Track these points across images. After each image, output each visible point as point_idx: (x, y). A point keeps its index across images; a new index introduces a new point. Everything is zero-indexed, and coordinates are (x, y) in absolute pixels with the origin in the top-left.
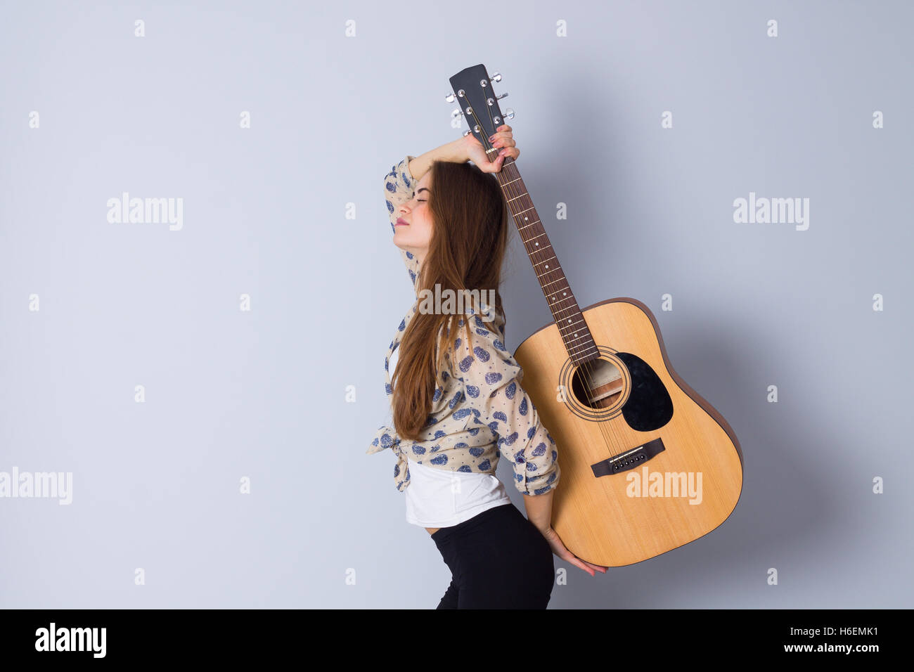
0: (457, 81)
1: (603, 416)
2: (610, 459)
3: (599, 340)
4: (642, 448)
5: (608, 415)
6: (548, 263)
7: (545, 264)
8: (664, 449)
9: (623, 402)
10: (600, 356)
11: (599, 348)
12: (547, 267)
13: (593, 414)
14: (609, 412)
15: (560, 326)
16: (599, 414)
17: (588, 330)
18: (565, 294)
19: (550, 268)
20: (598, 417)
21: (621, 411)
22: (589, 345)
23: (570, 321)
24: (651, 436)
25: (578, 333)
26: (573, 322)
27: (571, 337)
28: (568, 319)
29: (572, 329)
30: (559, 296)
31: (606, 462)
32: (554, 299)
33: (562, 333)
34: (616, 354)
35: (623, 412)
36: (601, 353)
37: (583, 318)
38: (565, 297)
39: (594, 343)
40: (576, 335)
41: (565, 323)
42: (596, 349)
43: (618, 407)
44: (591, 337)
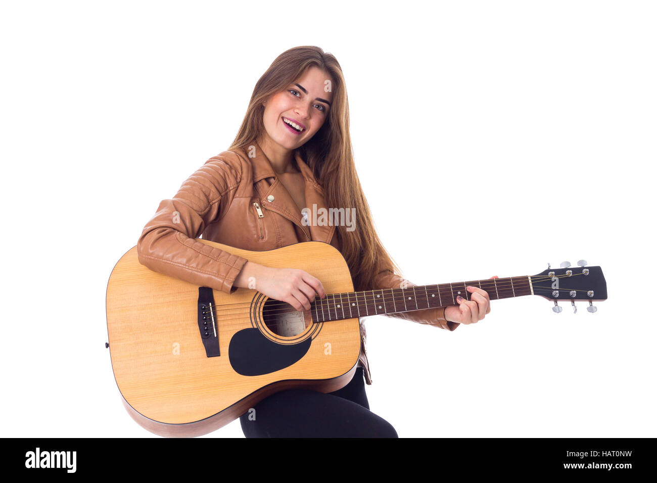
0: (596, 272)
1: (255, 308)
2: (213, 304)
3: (328, 327)
4: (215, 336)
5: (255, 313)
6: (413, 301)
7: (413, 298)
8: (208, 357)
9: (264, 331)
10: (314, 323)
11: (321, 324)
12: (410, 298)
13: (260, 300)
14: (257, 315)
15: (351, 295)
16: (259, 305)
17: (340, 318)
18: (380, 307)
19: (408, 301)
20: (256, 303)
21: (255, 327)
22: (327, 315)
23: (354, 305)
24: (224, 348)
25: (341, 308)
26: (352, 307)
27: (338, 302)
28: (356, 303)
29: (346, 305)
30: (379, 301)
31: (211, 300)
32: (378, 296)
33: (344, 295)
34: (311, 337)
35: (254, 329)
36: (315, 325)
37: (353, 318)
38: (377, 306)
39: (327, 320)
40: (339, 306)
41: (353, 300)
42: (321, 321)
43: (260, 325)
44: (334, 319)
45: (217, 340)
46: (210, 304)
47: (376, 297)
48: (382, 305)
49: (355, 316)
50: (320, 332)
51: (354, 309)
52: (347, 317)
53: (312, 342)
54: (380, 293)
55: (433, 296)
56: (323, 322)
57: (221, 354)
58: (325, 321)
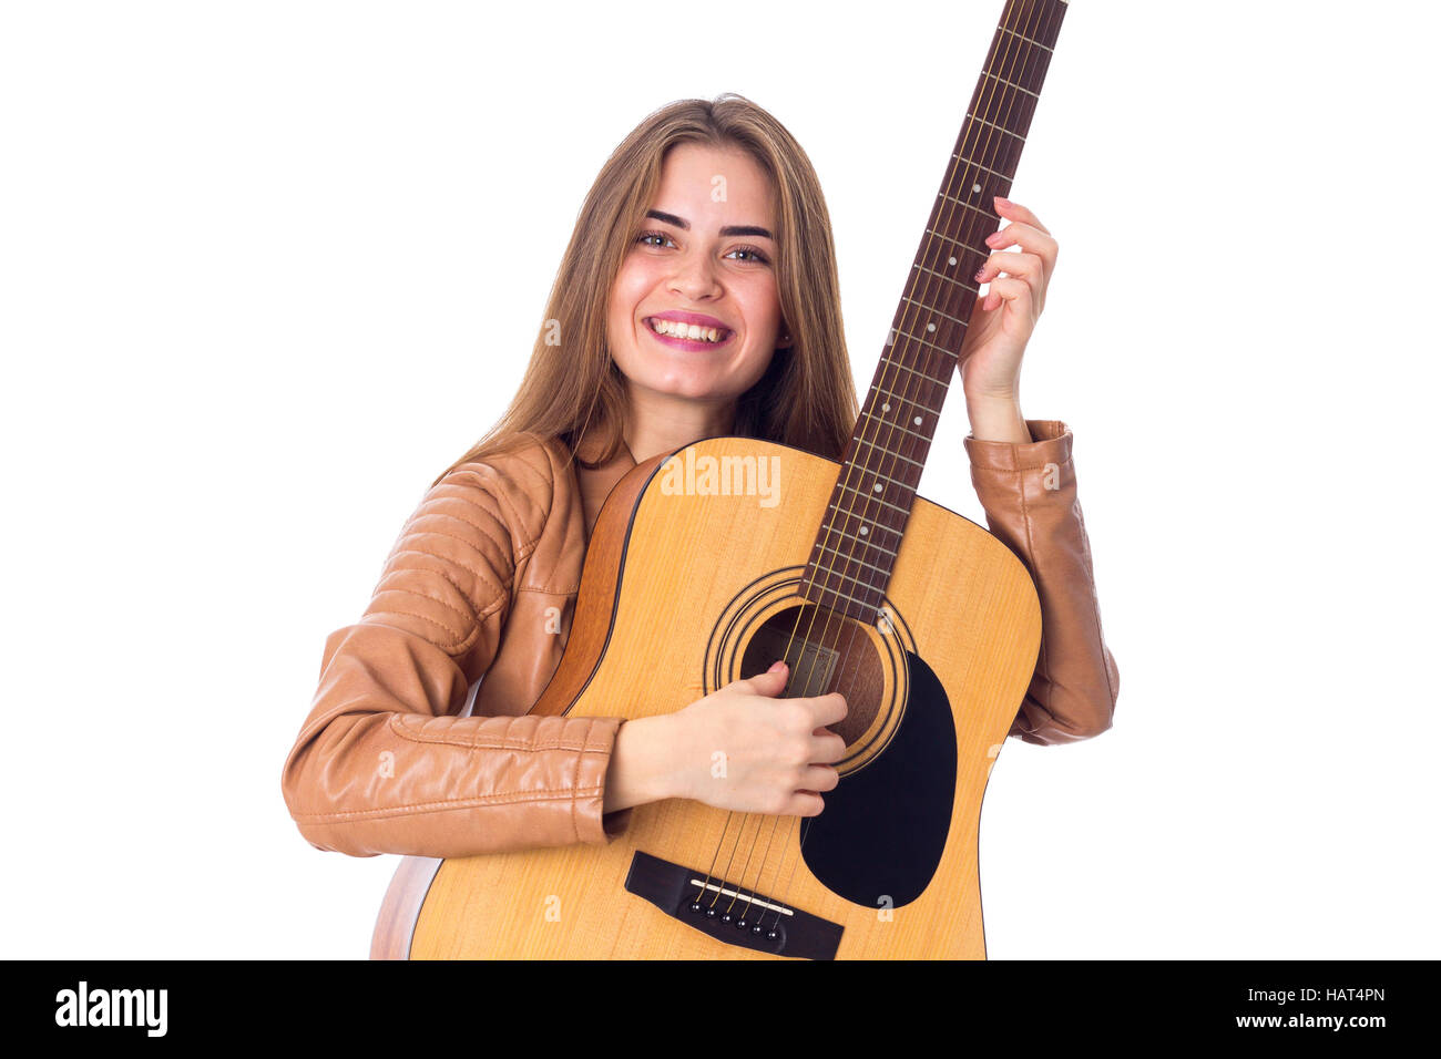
45: (801, 916)
46: (695, 882)
47: (888, 416)
48: (918, 412)
49: (909, 500)
50: (906, 620)
51: (890, 493)
52: (902, 523)
53: (921, 656)
54: (882, 398)
55: (953, 261)
56: (885, 598)
57: (840, 923)
58: (885, 589)
